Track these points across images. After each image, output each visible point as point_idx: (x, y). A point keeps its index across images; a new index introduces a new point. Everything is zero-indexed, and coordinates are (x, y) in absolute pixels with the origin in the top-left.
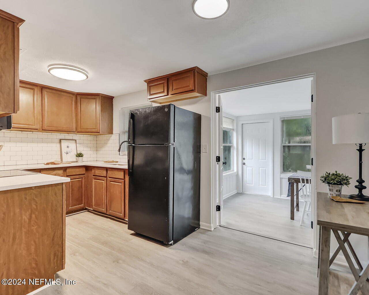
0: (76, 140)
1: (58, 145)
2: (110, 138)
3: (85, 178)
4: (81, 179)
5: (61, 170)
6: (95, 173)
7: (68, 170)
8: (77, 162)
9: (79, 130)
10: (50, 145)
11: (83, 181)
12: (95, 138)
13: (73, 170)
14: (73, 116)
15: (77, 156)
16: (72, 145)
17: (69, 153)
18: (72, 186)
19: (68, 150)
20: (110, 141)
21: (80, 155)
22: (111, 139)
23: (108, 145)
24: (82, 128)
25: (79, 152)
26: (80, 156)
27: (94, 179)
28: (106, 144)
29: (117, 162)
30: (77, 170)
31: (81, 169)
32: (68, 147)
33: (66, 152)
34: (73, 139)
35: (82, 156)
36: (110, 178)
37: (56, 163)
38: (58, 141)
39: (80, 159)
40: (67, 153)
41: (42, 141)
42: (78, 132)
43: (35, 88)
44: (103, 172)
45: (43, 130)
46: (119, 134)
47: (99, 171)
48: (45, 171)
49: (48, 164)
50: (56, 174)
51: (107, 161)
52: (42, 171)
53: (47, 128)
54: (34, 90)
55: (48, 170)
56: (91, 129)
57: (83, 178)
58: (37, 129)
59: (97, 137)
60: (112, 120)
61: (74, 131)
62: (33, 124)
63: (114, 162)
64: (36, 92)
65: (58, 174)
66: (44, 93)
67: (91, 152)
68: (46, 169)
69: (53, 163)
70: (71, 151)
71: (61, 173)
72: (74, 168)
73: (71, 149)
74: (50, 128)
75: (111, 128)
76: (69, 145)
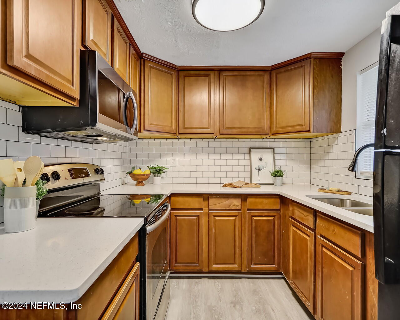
0: (273, 148)
1: (247, 157)
2: (334, 141)
3: (280, 218)
4: (272, 218)
5: (239, 198)
6: (294, 214)
7: (249, 200)
8: (273, 184)
9: (274, 130)
10: (236, 157)
11: (276, 222)
12: (308, 144)
13: (259, 200)
14: (265, 107)
15: (272, 175)
16: (268, 156)
17: (263, 169)
18: (256, 227)
19: (260, 164)
20: (335, 148)
21: (277, 174)
22: (336, 143)
23: (331, 156)
24: (278, 126)
25: (277, 168)
26: (276, 176)
27: (293, 226)
28: (326, 153)
29: (350, 194)
30: (266, 201)
31: (272, 200)
32: (261, 159)
33: (258, 168)
34: (270, 147)
35: (281, 176)
36: (322, 236)
37: (235, 185)
38: (247, 150)
39: (278, 180)
40: (259, 170)
41: (227, 152)
42: (272, 134)
43: (211, 74)
44: (307, 216)
45: (220, 134)
46: (356, 130)
47: (301, 212)
48: (215, 198)
49: (225, 186)
50: (230, 205)
51: (325, 189)
52: (211, 198)
53: (225, 131)
54: (209, 77)
55: (218, 198)
56: (294, 126)
57: (276, 216)
58: (214, 134)
59: (310, 142)
60: (339, 104)
61: (267, 132)
62: (208, 126)
63: (340, 193)
64: (212, 80)
65: (234, 205)
66: (222, 78)
67: (301, 169)
68: (216, 195)
69: (232, 186)
70: (266, 167)
71: (238, 204)
72: (260, 198)
73: (266, 163)
74: (230, 131)
75: (335, 121)
76: (263, 157)
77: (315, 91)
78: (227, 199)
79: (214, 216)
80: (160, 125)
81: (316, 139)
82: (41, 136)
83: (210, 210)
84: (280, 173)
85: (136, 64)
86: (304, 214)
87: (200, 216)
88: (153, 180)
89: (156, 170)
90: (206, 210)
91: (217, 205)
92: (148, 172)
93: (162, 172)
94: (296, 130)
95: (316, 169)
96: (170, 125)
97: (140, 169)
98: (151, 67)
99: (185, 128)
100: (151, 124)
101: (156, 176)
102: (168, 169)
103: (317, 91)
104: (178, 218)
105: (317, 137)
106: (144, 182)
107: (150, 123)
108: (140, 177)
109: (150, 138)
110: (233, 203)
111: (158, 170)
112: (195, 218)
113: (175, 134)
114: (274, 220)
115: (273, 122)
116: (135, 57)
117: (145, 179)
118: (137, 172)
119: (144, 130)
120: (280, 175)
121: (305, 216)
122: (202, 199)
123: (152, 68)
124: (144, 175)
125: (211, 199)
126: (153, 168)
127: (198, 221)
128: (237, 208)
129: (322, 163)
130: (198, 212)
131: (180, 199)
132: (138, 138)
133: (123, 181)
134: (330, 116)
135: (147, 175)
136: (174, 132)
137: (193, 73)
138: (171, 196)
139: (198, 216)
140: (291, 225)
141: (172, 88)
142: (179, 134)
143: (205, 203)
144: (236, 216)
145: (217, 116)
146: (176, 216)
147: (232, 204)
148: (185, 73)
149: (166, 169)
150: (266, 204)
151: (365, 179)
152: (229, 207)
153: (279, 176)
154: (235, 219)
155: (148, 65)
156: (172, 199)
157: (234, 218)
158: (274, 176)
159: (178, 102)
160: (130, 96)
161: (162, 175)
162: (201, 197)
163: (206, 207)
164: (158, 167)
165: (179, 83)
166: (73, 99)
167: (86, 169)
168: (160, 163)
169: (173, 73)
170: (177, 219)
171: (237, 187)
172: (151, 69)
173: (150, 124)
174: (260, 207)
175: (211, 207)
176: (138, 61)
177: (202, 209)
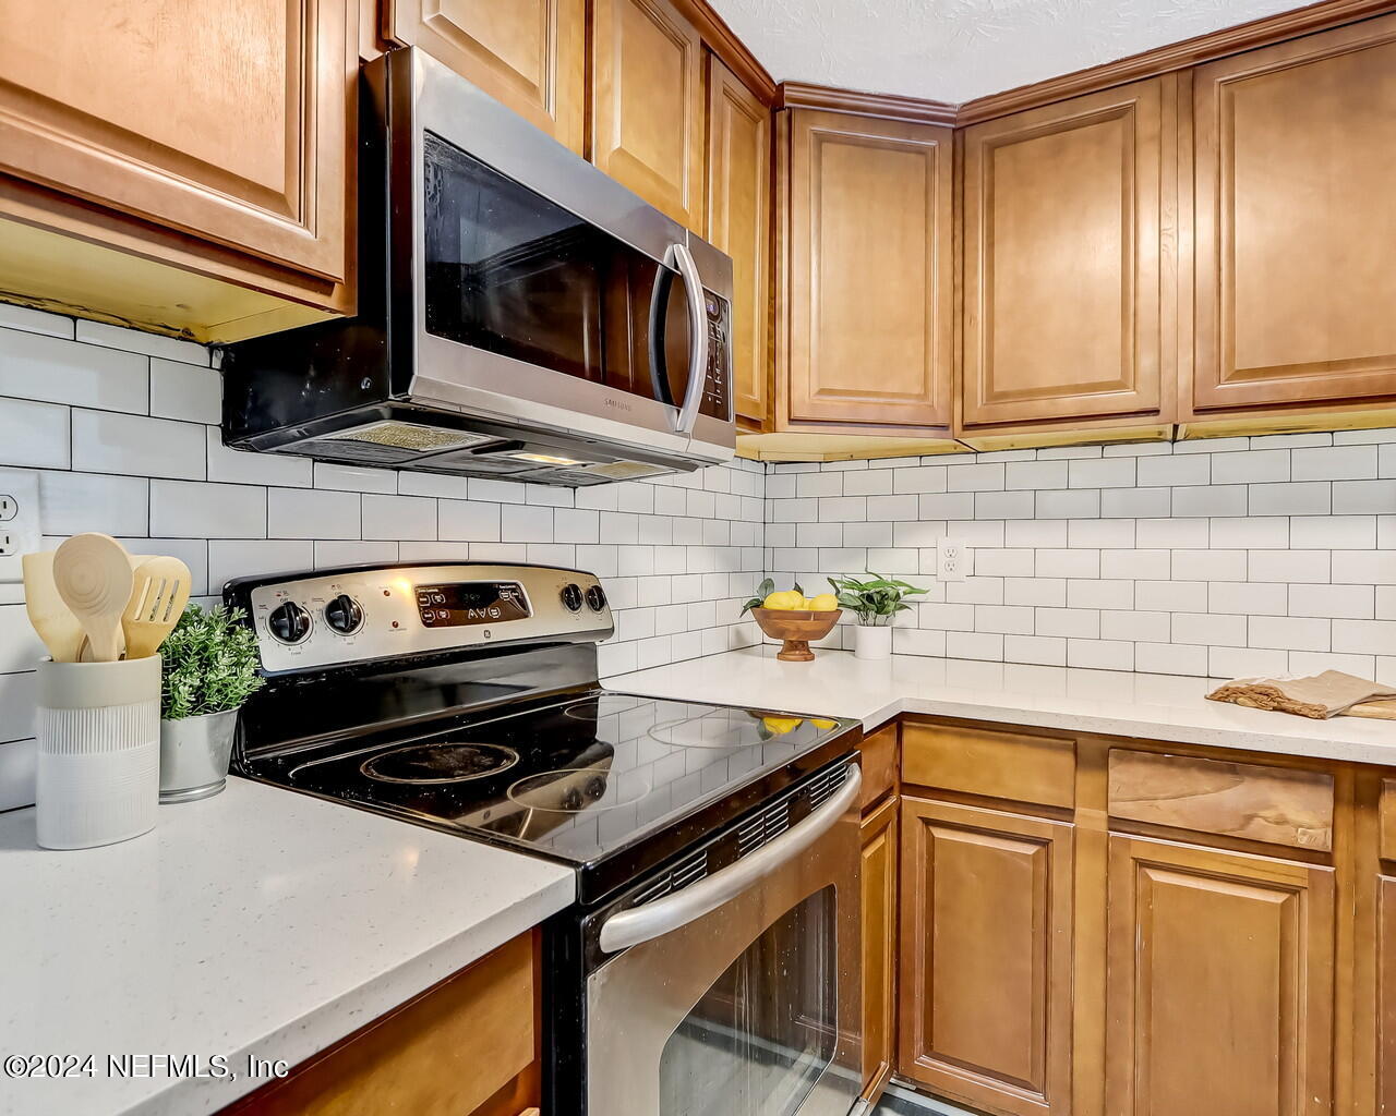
5: (1314, 783)
37: (1297, 695)
43: (1143, 99)
45: (1198, 411)
48: (1145, 761)
49: (1227, 696)
50: (1250, 818)
52: (1120, 759)
53: (1230, 391)
54: (1129, 116)
55: (1170, 763)
58: (1156, 412)
62: (1119, 378)
64: (1147, 127)
65: (1281, 821)
66: (1211, 101)
68: (1157, 748)
69: (1269, 699)
71: (1304, 818)
74: (1265, 389)
78: (1229, 778)
79: (1142, 864)
80: (868, 394)
82: (314, 461)
83: (1115, 823)
85: (745, 138)
87: (1055, 847)
88: (854, 634)
89: (870, 598)
90: (1090, 819)
91: (1159, 802)
92: (827, 603)
93: (892, 605)
96: (918, 390)
97: (798, 589)
98: (821, 139)
99: (994, 397)
100: (822, 392)
101: (870, 620)
102: (924, 592)
104: (939, 833)
106: (811, 643)
107: (815, 389)
108: (790, 625)
109: (852, 458)
110: (1268, 807)
111: (876, 598)
112: (1030, 850)
113: (944, 427)
116: (739, 106)
117: (820, 634)
118: (781, 600)
119: (792, 421)
122: (1067, 760)
123: (829, 141)
124: (806, 616)
125: (1121, 767)
126: (855, 584)
127: (1043, 869)
128: (1303, 842)
130: (1044, 825)
131: (949, 744)
132: (732, 452)
133: (738, 634)
135: (818, 616)
136: (940, 422)
137: (1033, 120)
138: (905, 723)
139: (1045, 843)
141: (927, 215)
142: (967, 427)
143: (1088, 782)
144: (1294, 891)
145: (1176, 317)
146: (928, 822)
147: (1263, 813)
148: (994, 132)
149: (913, 591)
152: (1242, 827)
154: (1284, 906)
155: (807, 129)
156: (911, 737)
157: (1278, 898)
159: (958, 280)
160: (676, 267)
161: (901, 618)
162: (1063, 748)
163: (1091, 806)
164: (875, 584)
165: (966, 183)
166: (323, 284)
167: (515, 588)
168: (891, 566)
169: (933, 143)
170: (932, 840)
171: (1305, 711)
172: (824, 145)
173: (817, 389)
175: (1121, 809)
176: (761, 124)
177: (1067, 813)
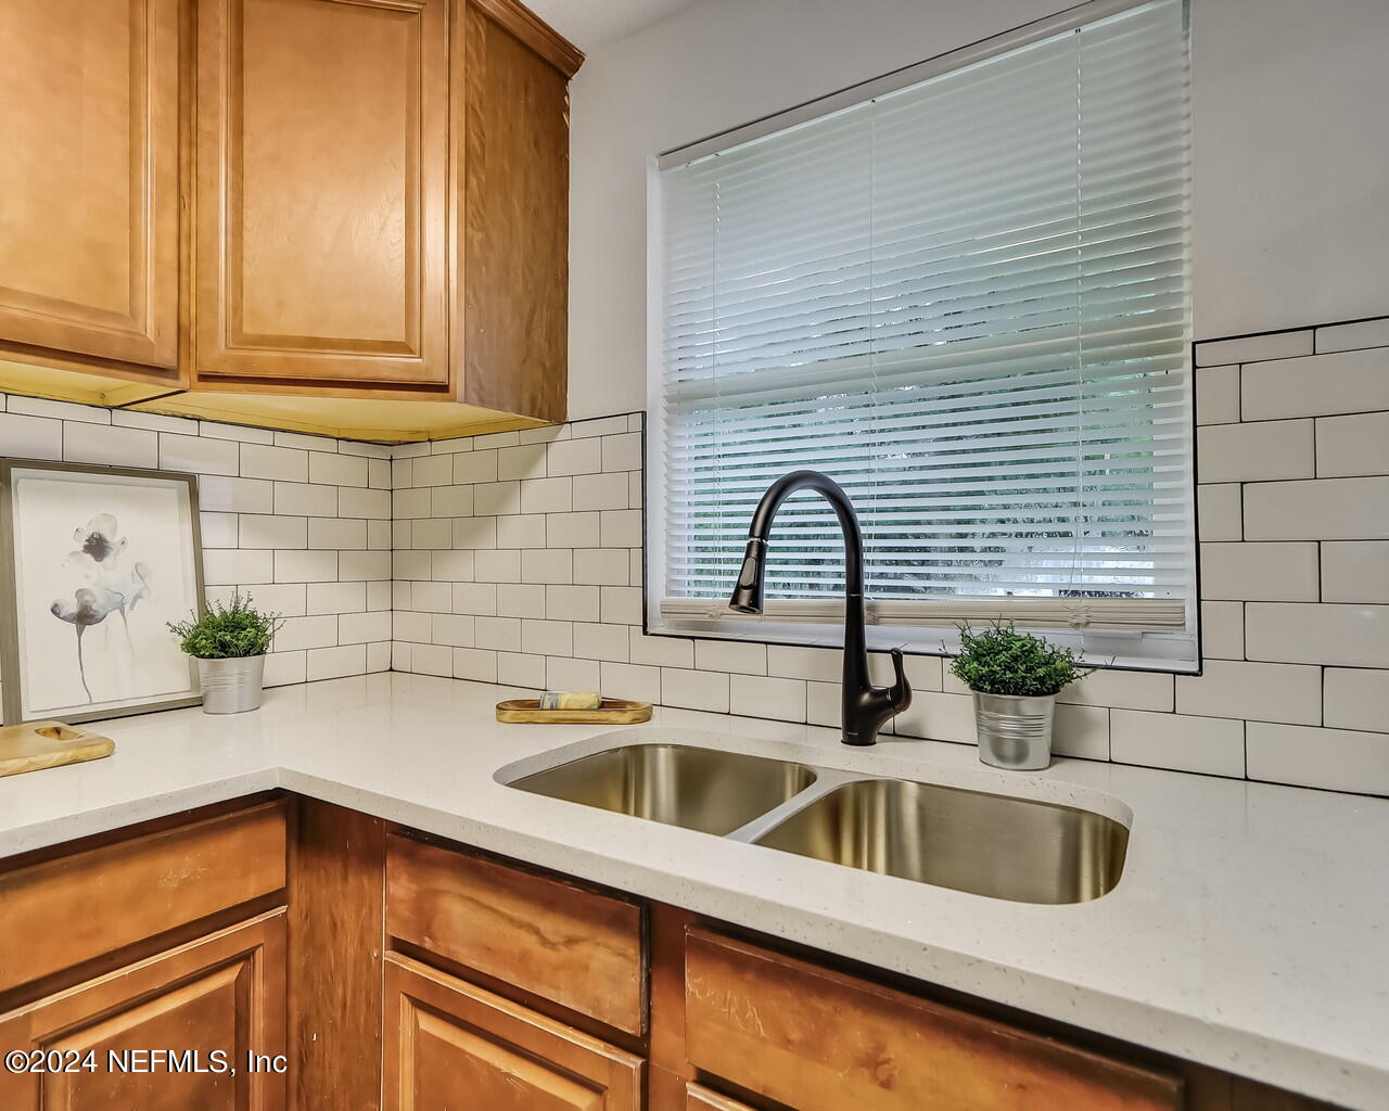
0: (191, 480)
2: (532, 462)
3: (285, 951)
4: (228, 977)
6: (425, 923)
8: (198, 703)
9: (217, 352)
11: (259, 990)
12: (380, 471)
15: (192, 648)
16: (151, 529)
17: (114, 617)
19: (92, 577)
20: (535, 494)
21: (230, 637)
22: (540, 470)
23: (513, 530)
24: (247, 329)
25: (221, 602)
26: (224, 650)
27: (418, 1004)
28: (484, 517)
29: (650, 713)
30: (179, 866)
32: (97, 547)
33: (74, 610)
34: (171, 466)
35: (256, 649)
39: (234, 680)
40: (84, 619)
42: (204, 378)
44: (570, 941)
46: (644, 414)
47: (504, 910)
51: (535, 705)
56: (358, 346)
57: (259, 954)
59: (391, 460)
60: (561, 288)
61: (165, 355)
63: (613, 715)
67: (346, 597)
70: (137, 597)
72: (126, 856)
73: (139, 572)
75: (548, 364)
76: (114, 530)
77: (473, 181)
81: (425, 449)
84: (250, 632)
86: (537, 932)
94: (369, 375)
95: (430, 596)
103: (479, 186)
105: (430, 440)
114: (242, 987)
115: (214, 293)
120: (253, 645)
121: (553, 946)
129: (459, 567)
134: (529, 333)
140: (405, 1003)
150: (186, 884)
151: (693, 638)
153: (246, 653)
158: (212, 656)
174: (128, 932)
